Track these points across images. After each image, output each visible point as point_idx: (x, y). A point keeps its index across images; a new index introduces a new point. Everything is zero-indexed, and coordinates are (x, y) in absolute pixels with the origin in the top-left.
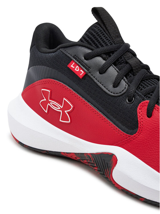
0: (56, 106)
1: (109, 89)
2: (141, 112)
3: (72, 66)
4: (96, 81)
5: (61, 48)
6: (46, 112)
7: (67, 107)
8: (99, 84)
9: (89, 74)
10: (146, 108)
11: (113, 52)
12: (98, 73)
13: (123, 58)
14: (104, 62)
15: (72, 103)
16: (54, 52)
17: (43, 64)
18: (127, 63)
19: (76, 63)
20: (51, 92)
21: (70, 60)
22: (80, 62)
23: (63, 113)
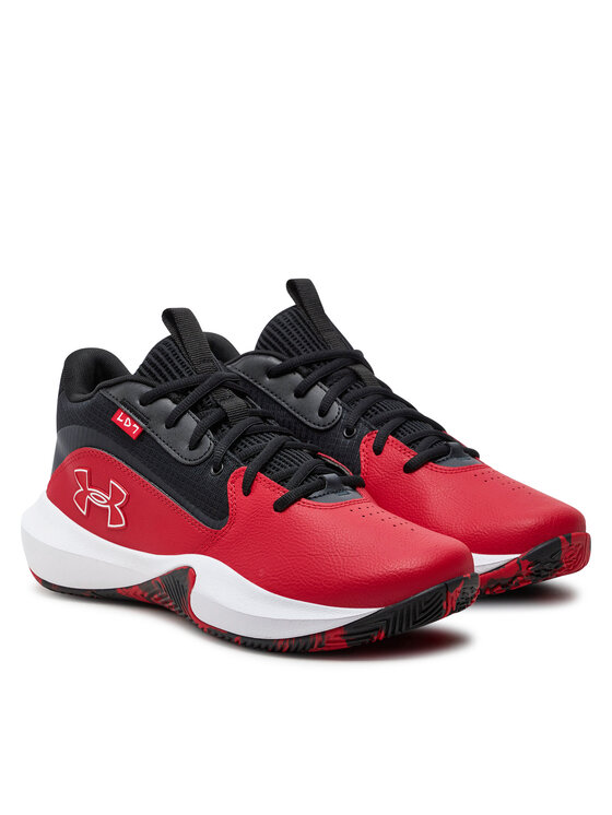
0: (99, 498)
1: (181, 452)
2: (234, 488)
3: (119, 419)
4: (159, 441)
5: (102, 388)
6: (84, 513)
7: (116, 496)
8: (166, 447)
9: (148, 431)
10: (242, 479)
11: (192, 389)
12: (164, 426)
13: (211, 398)
14: (175, 406)
15: (124, 488)
16: (89, 398)
17: (73, 423)
18: (218, 406)
19: (125, 413)
20: (90, 473)
21: (116, 409)
22: (133, 410)
23: (113, 508)
